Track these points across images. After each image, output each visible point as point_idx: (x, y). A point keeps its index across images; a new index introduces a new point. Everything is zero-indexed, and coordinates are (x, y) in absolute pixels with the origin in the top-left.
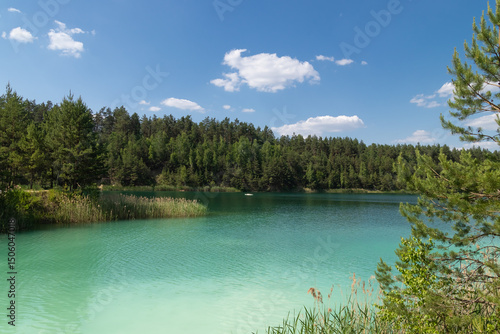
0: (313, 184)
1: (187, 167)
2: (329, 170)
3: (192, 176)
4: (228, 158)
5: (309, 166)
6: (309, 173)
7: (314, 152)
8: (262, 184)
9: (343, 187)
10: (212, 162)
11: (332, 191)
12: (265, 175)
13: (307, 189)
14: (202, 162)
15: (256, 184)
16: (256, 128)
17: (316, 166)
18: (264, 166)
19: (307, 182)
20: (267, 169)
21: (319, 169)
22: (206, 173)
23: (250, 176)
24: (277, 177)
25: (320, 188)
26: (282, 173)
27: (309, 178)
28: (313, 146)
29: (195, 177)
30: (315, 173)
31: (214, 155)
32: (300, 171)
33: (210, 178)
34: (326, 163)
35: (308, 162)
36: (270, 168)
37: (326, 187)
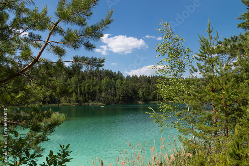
0: (143, 99)
1: (76, 93)
2: (151, 92)
3: (79, 98)
4: (98, 88)
5: (141, 91)
6: (141, 94)
7: (143, 83)
8: (116, 100)
9: (158, 100)
10: (90, 90)
11: (153, 102)
12: (118, 96)
13: (140, 102)
14: (84, 91)
15: (113, 101)
16: (113, 72)
17: (144, 90)
18: (117, 91)
19: (140, 99)
20: (118, 92)
21: (146, 92)
22: (87, 96)
23: (110, 97)
24: (124, 97)
25: (146, 101)
26: (126, 94)
27: (141, 97)
28: (142, 80)
29: (81, 98)
30: (143, 94)
31: (91, 87)
32: (136, 93)
33: (89, 99)
34: (149, 89)
35: (140, 88)
36: (120, 92)
37: (150, 101)
